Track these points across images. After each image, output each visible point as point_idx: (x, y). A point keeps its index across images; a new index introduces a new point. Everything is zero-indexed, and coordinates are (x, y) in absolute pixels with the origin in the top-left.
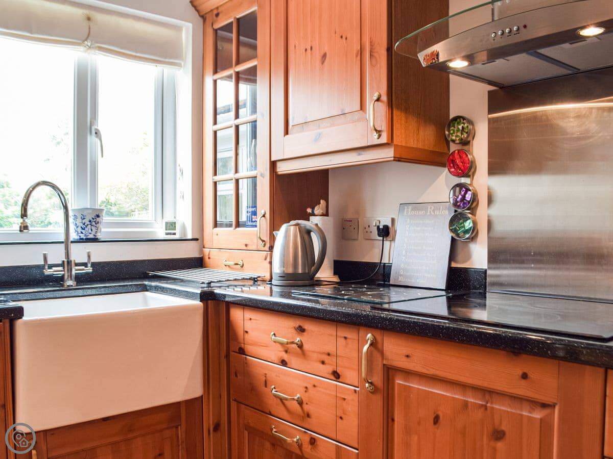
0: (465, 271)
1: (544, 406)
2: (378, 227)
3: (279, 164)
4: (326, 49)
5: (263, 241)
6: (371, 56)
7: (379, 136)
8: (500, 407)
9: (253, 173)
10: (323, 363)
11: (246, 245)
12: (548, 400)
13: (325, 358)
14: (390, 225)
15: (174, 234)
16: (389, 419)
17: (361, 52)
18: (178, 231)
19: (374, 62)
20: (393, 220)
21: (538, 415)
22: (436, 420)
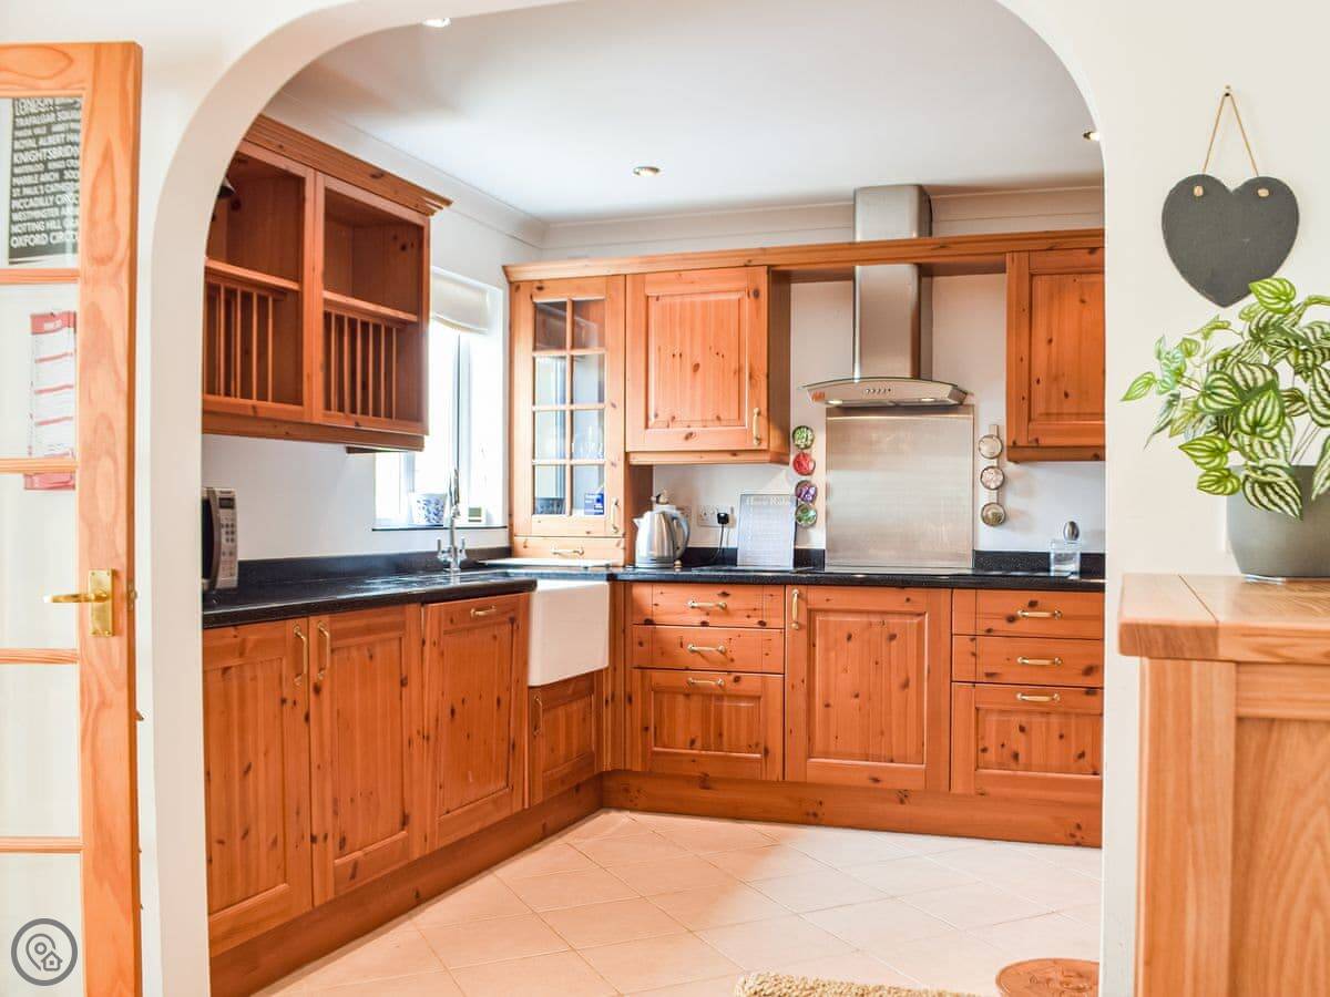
0: (807, 551)
1: (919, 615)
2: (719, 515)
3: (632, 456)
4: (699, 360)
5: (615, 528)
6: (751, 377)
7: (759, 444)
8: (893, 620)
9: (601, 461)
10: (748, 617)
11: (588, 533)
12: (919, 610)
13: (750, 613)
14: (729, 513)
15: (480, 521)
16: (811, 645)
17: (739, 371)
18: (483, 518)
19: (753, 381)
20: (732, 510)
21: (916, 620)
22: (849, 638)
